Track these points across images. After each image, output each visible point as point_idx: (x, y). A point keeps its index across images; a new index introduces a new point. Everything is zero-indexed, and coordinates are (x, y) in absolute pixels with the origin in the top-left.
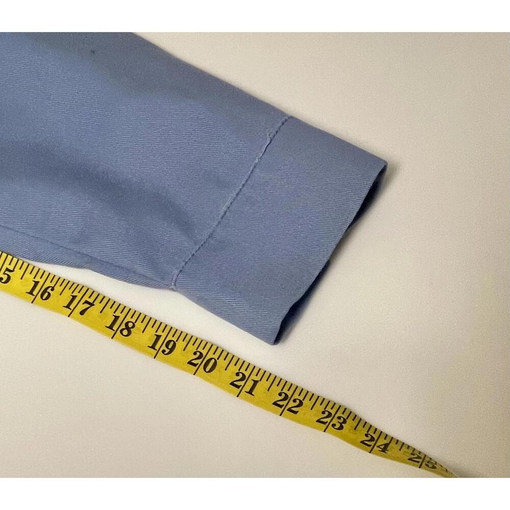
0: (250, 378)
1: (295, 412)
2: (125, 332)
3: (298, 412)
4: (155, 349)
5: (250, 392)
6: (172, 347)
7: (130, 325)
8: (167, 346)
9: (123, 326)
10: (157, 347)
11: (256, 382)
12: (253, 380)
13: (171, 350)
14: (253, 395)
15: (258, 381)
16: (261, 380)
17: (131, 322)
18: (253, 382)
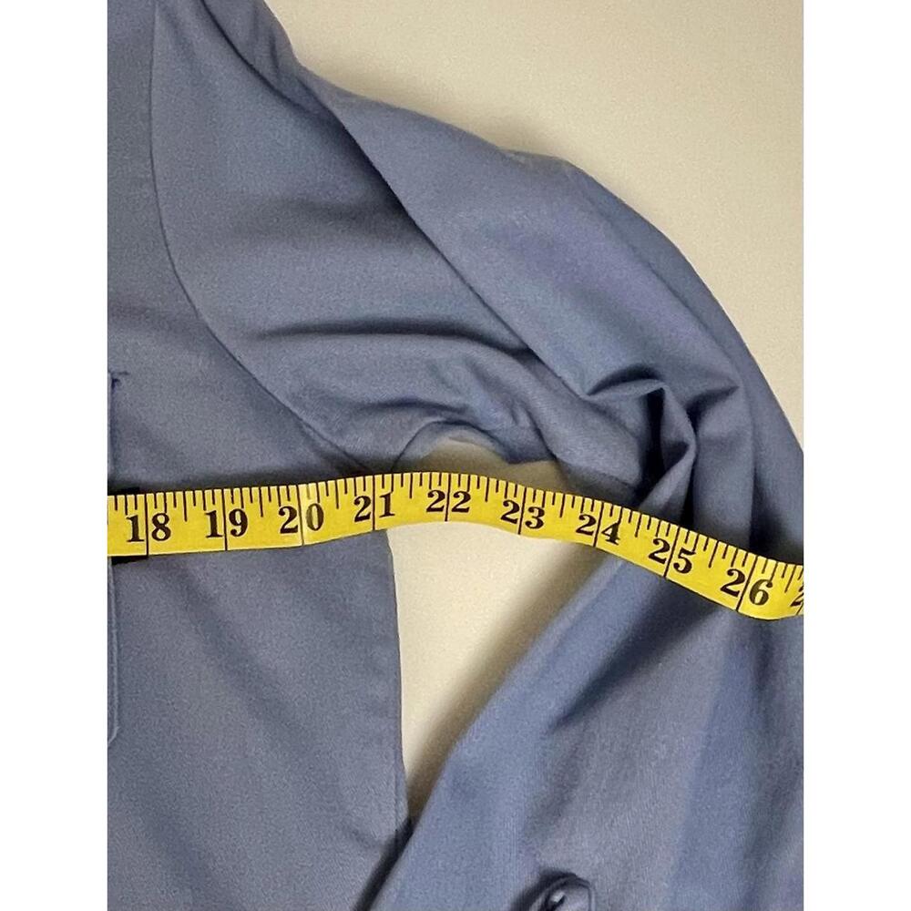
0: (376, 495)
1: (466, 510)
2: (161, 534)
3: (468, 509)
4: (219, 536)
5: (387, 513)
6: (242, 519)
7: (161, 520)
8: (234, 522)
9: (152, 527)
10: (220, 531)
11: (387, 497)
12: (382, 497)
13: (244, 525)
14: (393, 515)
15: (389, 494)
16: (392, 490)
17: (158, 515)
18: (383, 499)
